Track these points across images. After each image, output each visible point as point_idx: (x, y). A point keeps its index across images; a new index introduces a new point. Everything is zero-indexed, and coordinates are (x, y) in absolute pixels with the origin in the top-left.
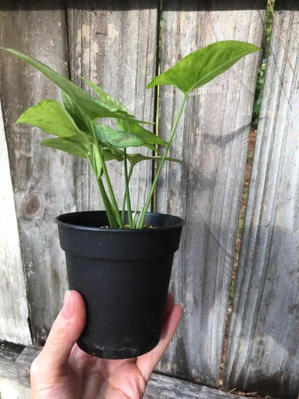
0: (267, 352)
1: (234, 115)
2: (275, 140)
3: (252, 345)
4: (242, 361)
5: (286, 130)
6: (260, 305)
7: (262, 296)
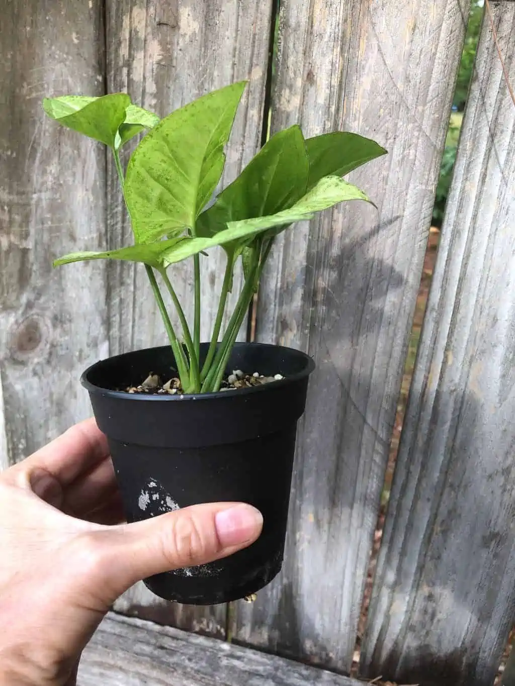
0: (441, 614)
1: (404, 187)
2: (475, 237)
3: (414, 601)
4: (396, 627)
5: (496, 219)
6: (432, 530)
7: (436, 515)
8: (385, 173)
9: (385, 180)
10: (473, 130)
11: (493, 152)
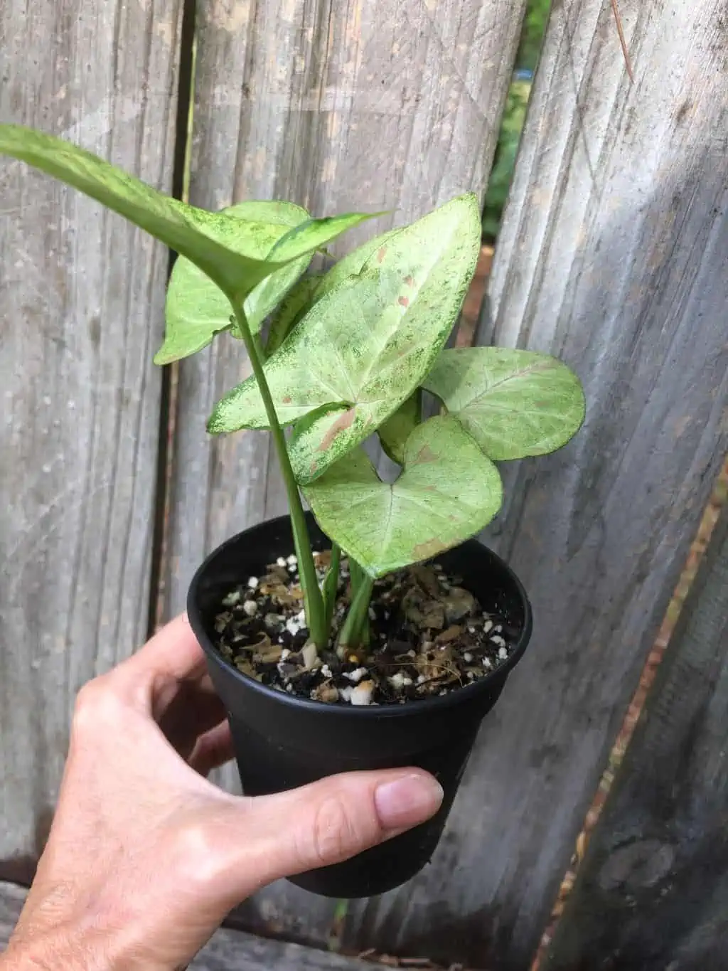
0: (465, 861)
8: (398, 162)
9: (400, 175)
10: (551, 97)
11: (580, 140)
